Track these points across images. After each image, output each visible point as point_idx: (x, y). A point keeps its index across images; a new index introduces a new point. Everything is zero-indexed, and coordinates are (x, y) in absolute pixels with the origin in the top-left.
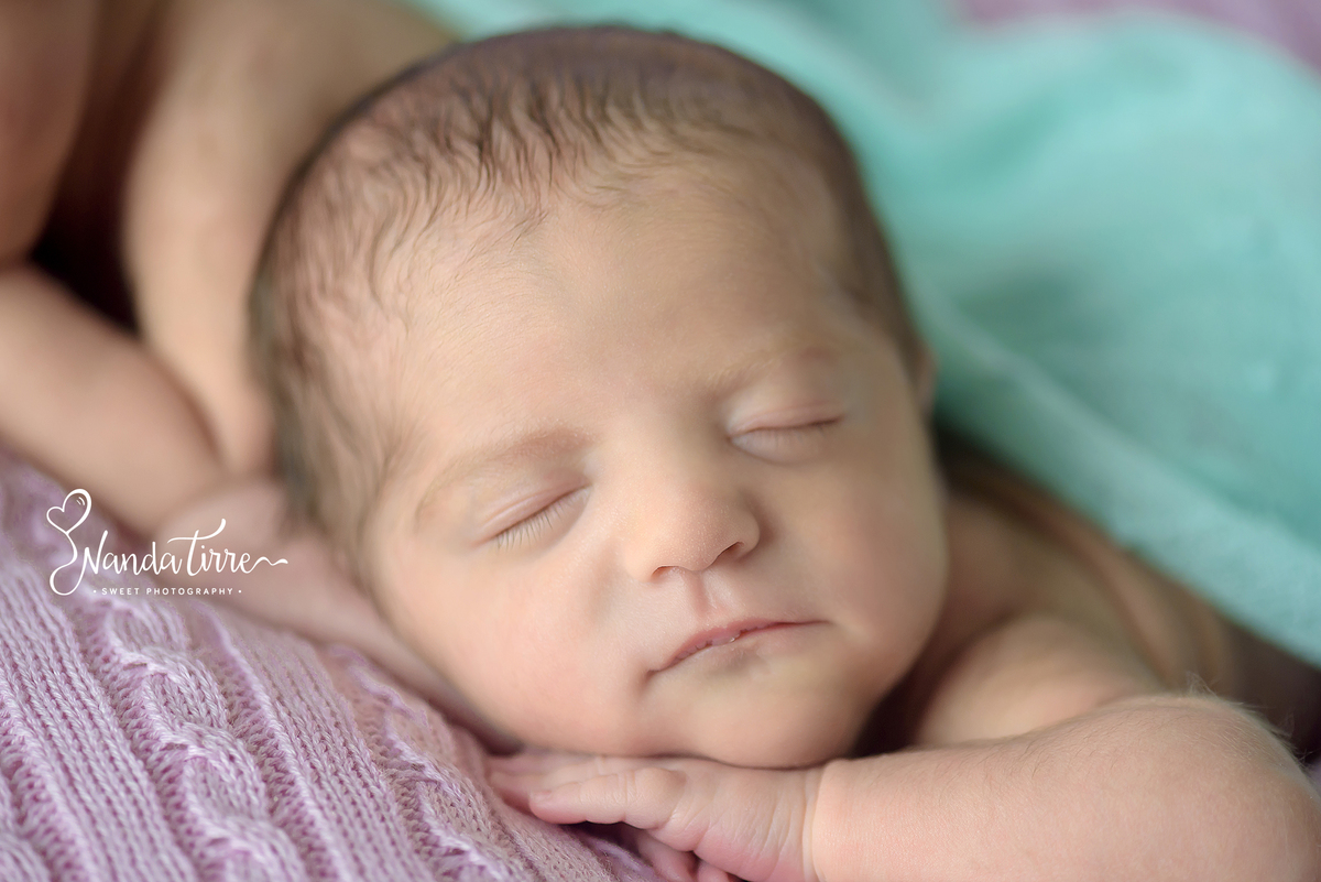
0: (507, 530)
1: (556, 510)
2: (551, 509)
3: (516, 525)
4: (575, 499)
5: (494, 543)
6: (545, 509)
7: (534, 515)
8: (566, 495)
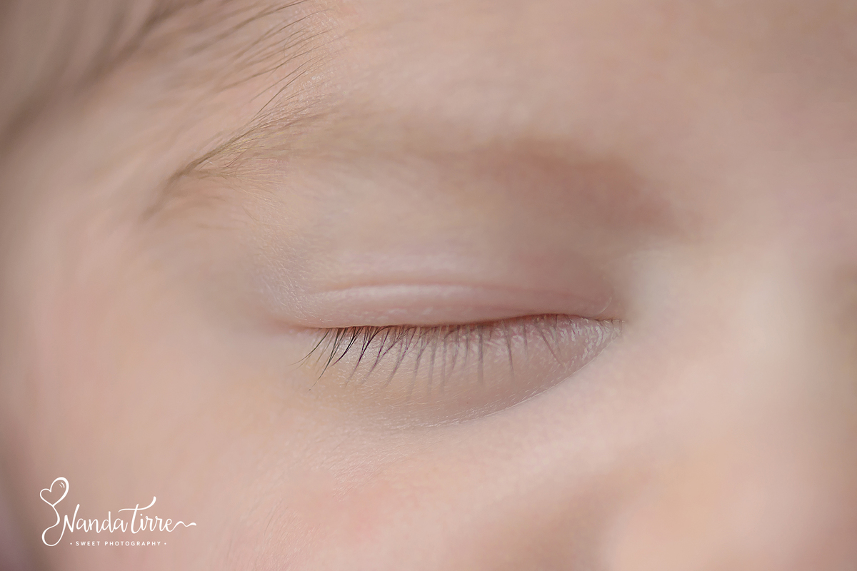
0: (371, 331)
1: (508, 338)
2: (500, 332)
3: (400, 330)
4: (570, 335)
5: (327, 346)
6: (485, 326)
7: (453, 329)
8: (551, 317)
